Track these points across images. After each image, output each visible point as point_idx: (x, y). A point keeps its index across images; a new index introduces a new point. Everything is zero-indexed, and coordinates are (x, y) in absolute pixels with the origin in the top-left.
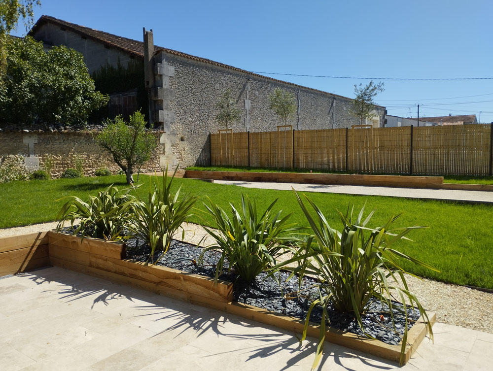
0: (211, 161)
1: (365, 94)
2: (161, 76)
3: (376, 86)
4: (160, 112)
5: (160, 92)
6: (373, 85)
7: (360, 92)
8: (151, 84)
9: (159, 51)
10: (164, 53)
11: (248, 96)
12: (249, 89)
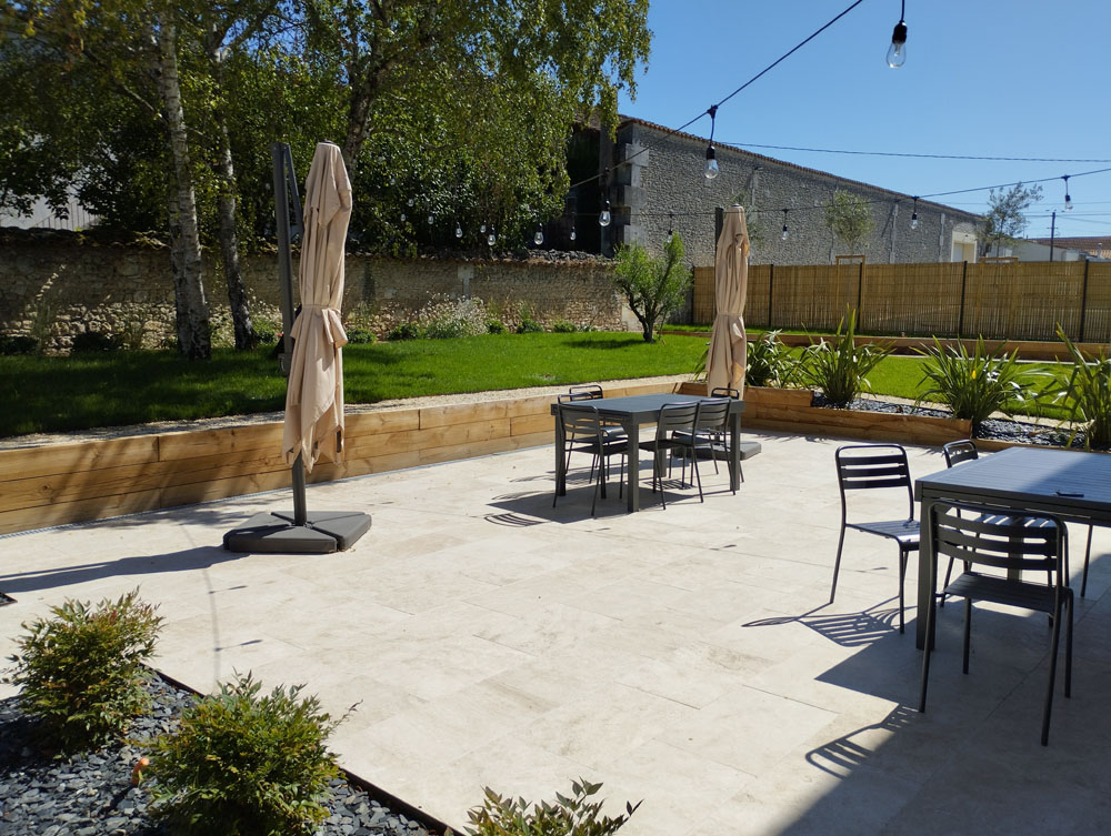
0: (692, 316)
1: (1008, 205)
2: (629, 165)
3: (1028, 191)
4: (626, 227)
5: (627, 195)
6: (1023, 189)
7: (998, 202)
8: (609, 181)
9: (628, 123)
10: (636, 125)
11: (754, 199)
12: (757, 186)
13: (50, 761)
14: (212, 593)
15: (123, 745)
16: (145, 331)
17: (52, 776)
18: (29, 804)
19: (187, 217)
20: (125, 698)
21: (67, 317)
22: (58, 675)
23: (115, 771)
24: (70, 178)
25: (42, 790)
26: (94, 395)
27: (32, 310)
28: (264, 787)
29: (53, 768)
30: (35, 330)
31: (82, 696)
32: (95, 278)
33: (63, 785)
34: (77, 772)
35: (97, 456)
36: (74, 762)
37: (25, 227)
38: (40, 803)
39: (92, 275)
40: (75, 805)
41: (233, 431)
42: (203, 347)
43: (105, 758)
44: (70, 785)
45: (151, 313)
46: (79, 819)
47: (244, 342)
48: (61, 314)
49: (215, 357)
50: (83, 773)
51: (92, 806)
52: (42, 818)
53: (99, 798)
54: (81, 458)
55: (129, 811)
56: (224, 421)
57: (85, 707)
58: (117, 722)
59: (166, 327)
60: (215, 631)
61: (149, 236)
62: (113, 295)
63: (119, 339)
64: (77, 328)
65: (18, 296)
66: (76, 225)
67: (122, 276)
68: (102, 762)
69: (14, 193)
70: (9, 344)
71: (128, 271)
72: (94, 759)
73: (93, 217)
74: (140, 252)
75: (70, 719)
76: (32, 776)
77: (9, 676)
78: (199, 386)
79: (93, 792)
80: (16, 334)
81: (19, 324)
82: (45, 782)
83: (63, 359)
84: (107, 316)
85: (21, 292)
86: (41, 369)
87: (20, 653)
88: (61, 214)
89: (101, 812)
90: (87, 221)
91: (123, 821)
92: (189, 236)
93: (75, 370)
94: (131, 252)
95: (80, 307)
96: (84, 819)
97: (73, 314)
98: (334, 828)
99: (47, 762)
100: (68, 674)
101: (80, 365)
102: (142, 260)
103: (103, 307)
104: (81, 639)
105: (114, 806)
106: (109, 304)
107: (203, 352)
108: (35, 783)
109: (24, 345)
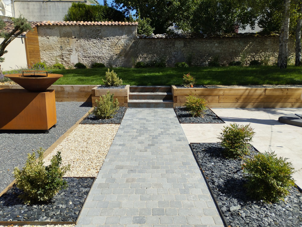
13: (225, 158)
14: (272, 132)
15: (241, 160)
16: (269, 60)
17: (225, 161)
18: (219, 165)
19: (286, 26)
20: (244, 149)
21: (250, 56)
22: (230, 140)
23: (238, 165)
24: (256, 18)
25: (222, 163)
26: (252, 77)
27: (242, 54)
28: (272, 179)
29: (225, 160)
30: (241, 60)
31: (234, 146)
32: (258, 46)
33: (227, 164)
34: (230, 162)
35: (249, 92)
36: (230, 160)
37: (243, 33)
38: (222, 166)
39: (258, 45)
40: (228, 169)
41: (288, 89)
42: (285, 65)
43: (237, 162)
44: (228, 165)
45: (272, 55)
46: (228, 172)
47: (298, 64)
48: (248, 55)
49: (288, 68)
50: (231, 163)
51: (232, 171)
52: (221, 169)
53: (234, 169)
54: (245, 92)
55: (240, 175)
56: (286, 86)
57: (234, 148)
58: (241, 154)
59: (276, 59)
60: (271, 141)
61: (275, 33)
62: (262, 50)
63: (262, 62)
64: (252, 59)
65: (239, 51)
66: (256, 31)
67: (265, 45)
68: (236, 162)
69: (242, 24)
70: (235, 63)
71: (267, 43)
72: (234, 161)
73: (261, 29)
74: (272, 38)
75: (230, 150)
76: (221, 160)
77: (220, 137)
78: (281, 76)
79: (233, 168)
80: (236, 60)
81: (238, 58)
82: (223, 162)
83: (247, 67)
84: (260, 56)
85: (240, 50)
86: (241, 69)
87: (223, 133)
88: (253, 29)
89: (234, 172)
90: (260, 30)
91: (238, 176)
92: (286, 32)
93: (249, 70)
94: (269, 38)
95: (253, 54)
96: (230, 172)
97: (251, 55)
98: (291, 199)
99: (224, 158)
100: (232, 140)
101: (250, 69)
102: (272, 40)
103: (259, 54)
104: (236, 133)
105: (236, 172)
106: (261, 52)
107: (284, 66)
108: (221, 162)
109: (238, 63)
